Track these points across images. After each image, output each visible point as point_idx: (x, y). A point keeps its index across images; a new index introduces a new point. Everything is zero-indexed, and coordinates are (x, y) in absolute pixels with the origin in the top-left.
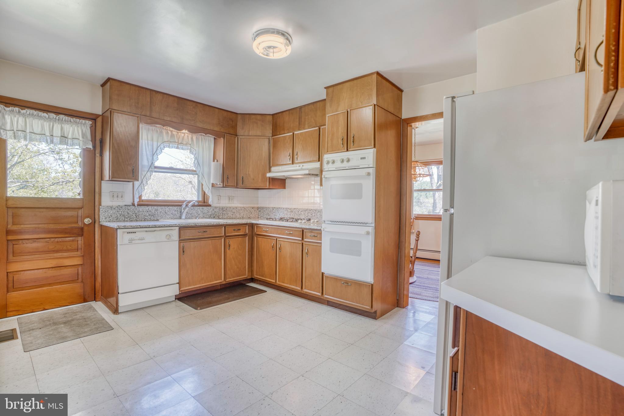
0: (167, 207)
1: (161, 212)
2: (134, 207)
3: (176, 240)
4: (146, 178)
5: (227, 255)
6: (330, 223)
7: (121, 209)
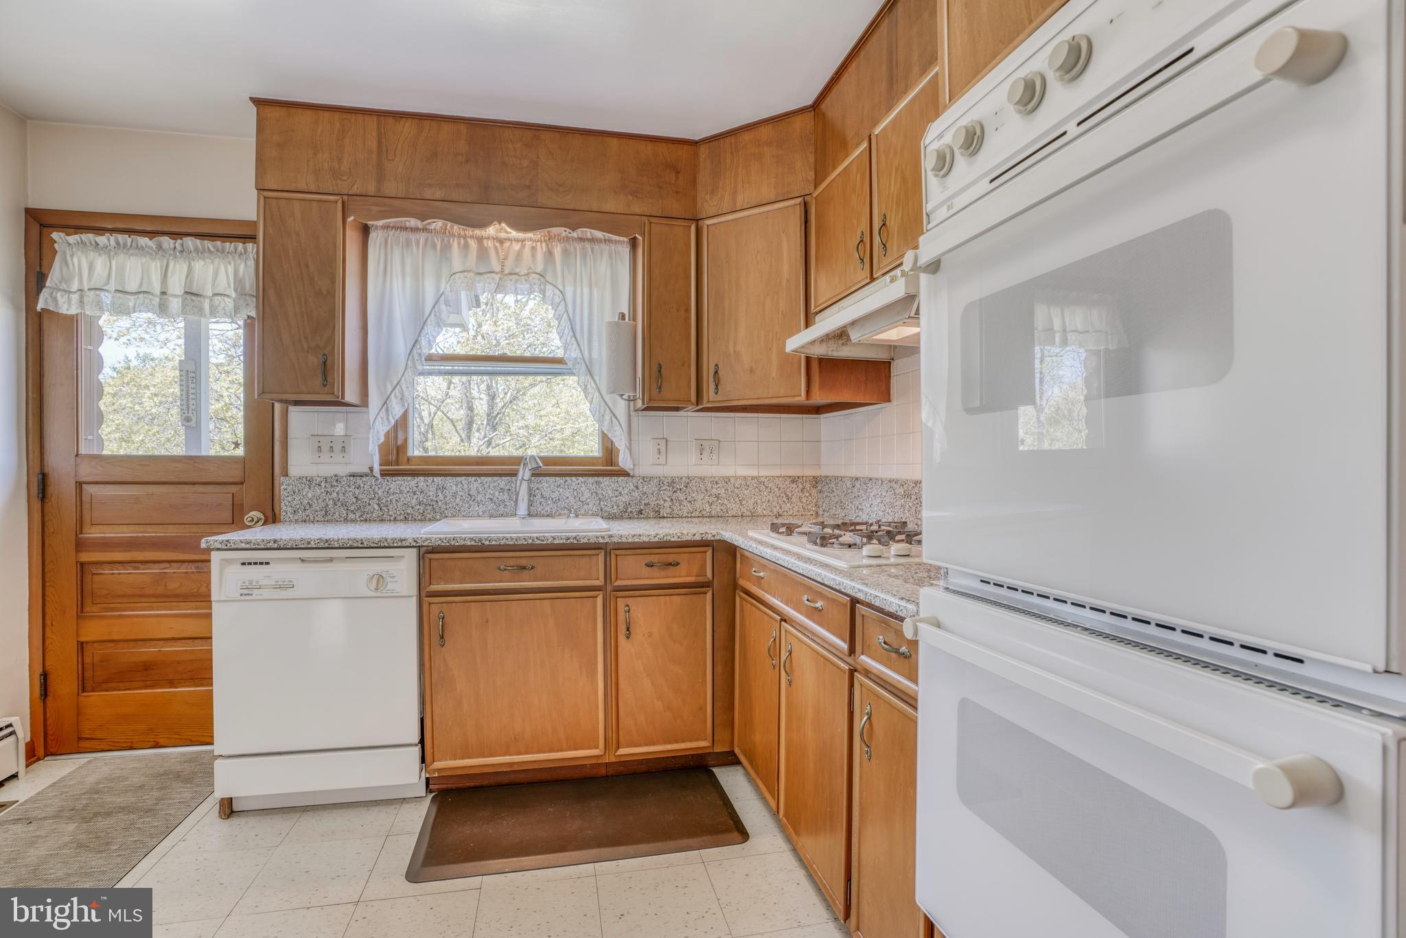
2: (373, 480)
3: (407, 593)
5: (621, 659)
6: (981, 589)
7: (337, 486)
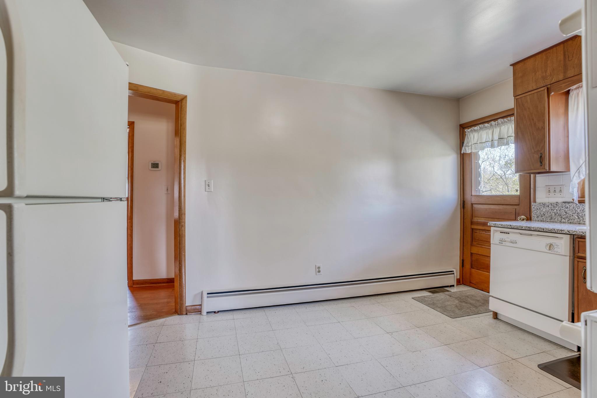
2: (575, 205)
7: (557, 207)
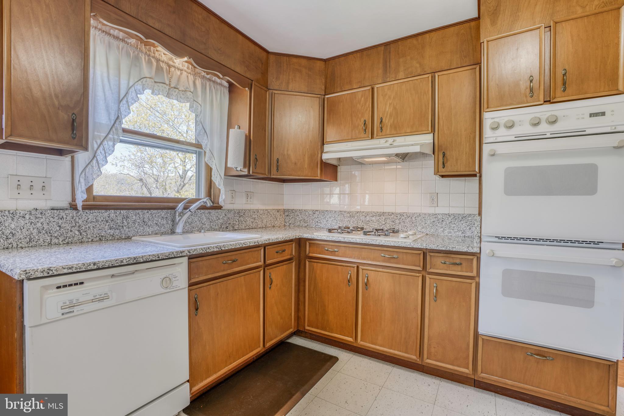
0: (146, 211)
1: (134, 222)
2: (75, 212)
3: (184, 287)
4: (104, 149)
5: (268, 299)
6: (497, 240)
7: (41, 218)
